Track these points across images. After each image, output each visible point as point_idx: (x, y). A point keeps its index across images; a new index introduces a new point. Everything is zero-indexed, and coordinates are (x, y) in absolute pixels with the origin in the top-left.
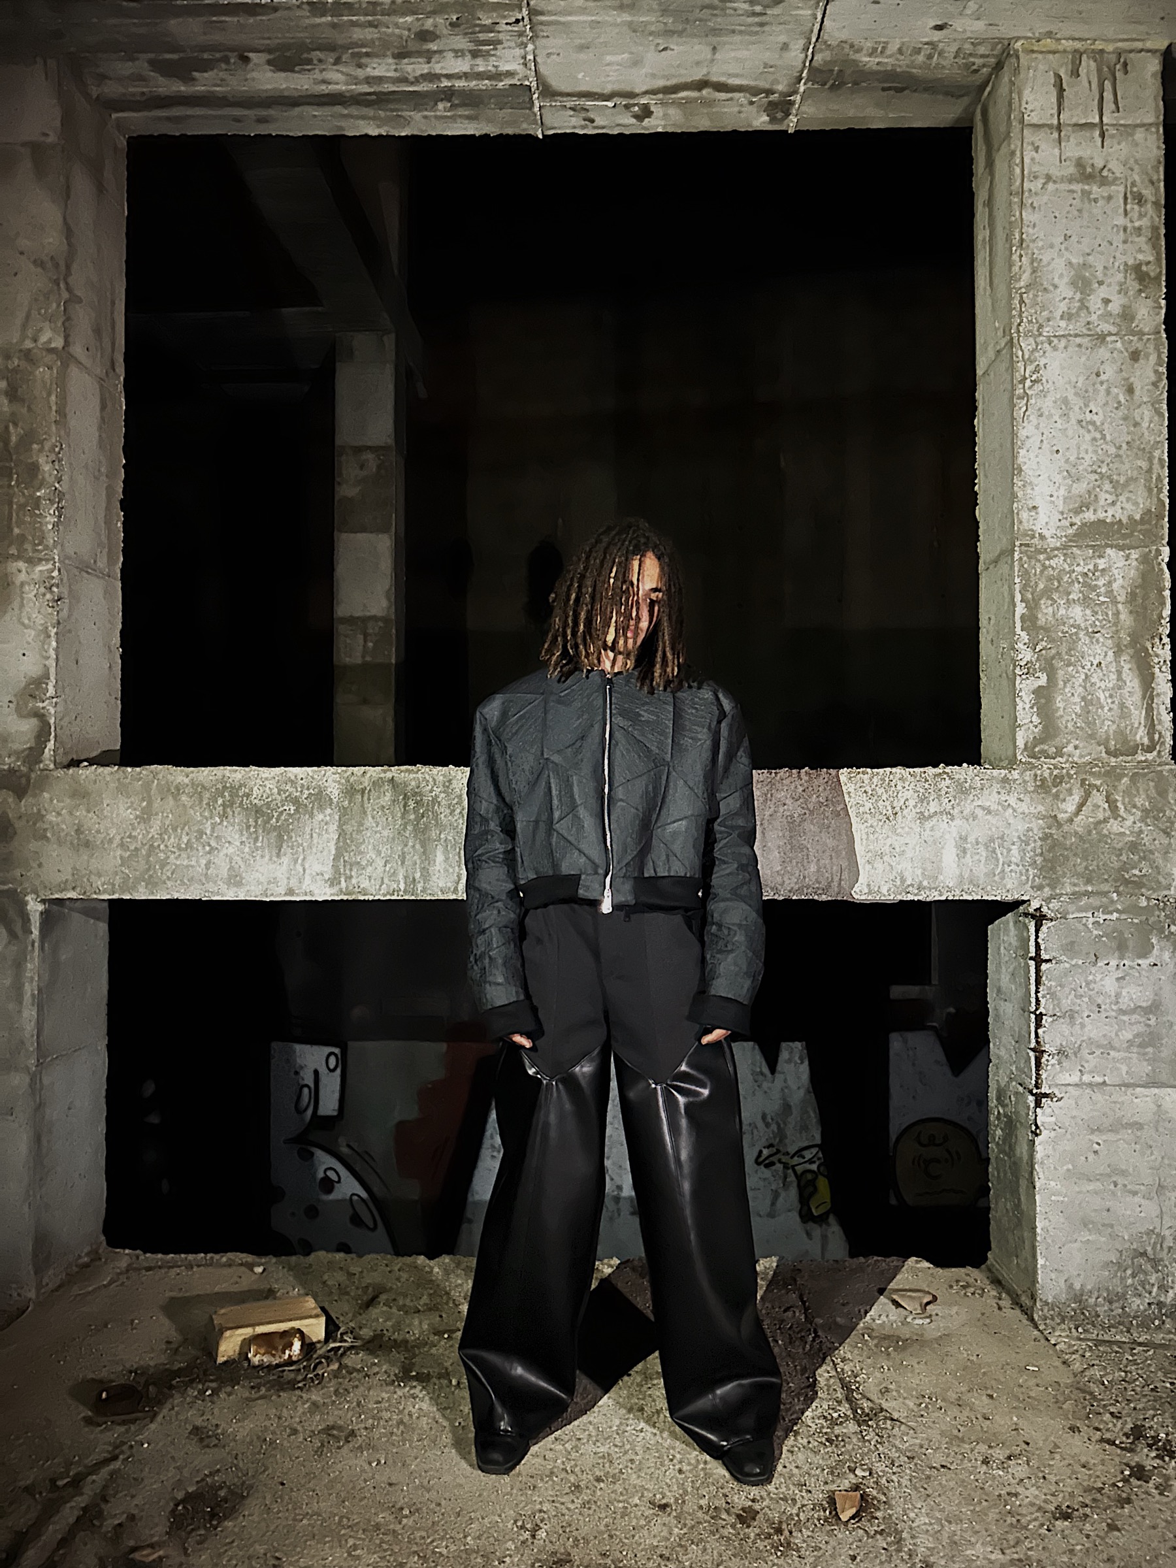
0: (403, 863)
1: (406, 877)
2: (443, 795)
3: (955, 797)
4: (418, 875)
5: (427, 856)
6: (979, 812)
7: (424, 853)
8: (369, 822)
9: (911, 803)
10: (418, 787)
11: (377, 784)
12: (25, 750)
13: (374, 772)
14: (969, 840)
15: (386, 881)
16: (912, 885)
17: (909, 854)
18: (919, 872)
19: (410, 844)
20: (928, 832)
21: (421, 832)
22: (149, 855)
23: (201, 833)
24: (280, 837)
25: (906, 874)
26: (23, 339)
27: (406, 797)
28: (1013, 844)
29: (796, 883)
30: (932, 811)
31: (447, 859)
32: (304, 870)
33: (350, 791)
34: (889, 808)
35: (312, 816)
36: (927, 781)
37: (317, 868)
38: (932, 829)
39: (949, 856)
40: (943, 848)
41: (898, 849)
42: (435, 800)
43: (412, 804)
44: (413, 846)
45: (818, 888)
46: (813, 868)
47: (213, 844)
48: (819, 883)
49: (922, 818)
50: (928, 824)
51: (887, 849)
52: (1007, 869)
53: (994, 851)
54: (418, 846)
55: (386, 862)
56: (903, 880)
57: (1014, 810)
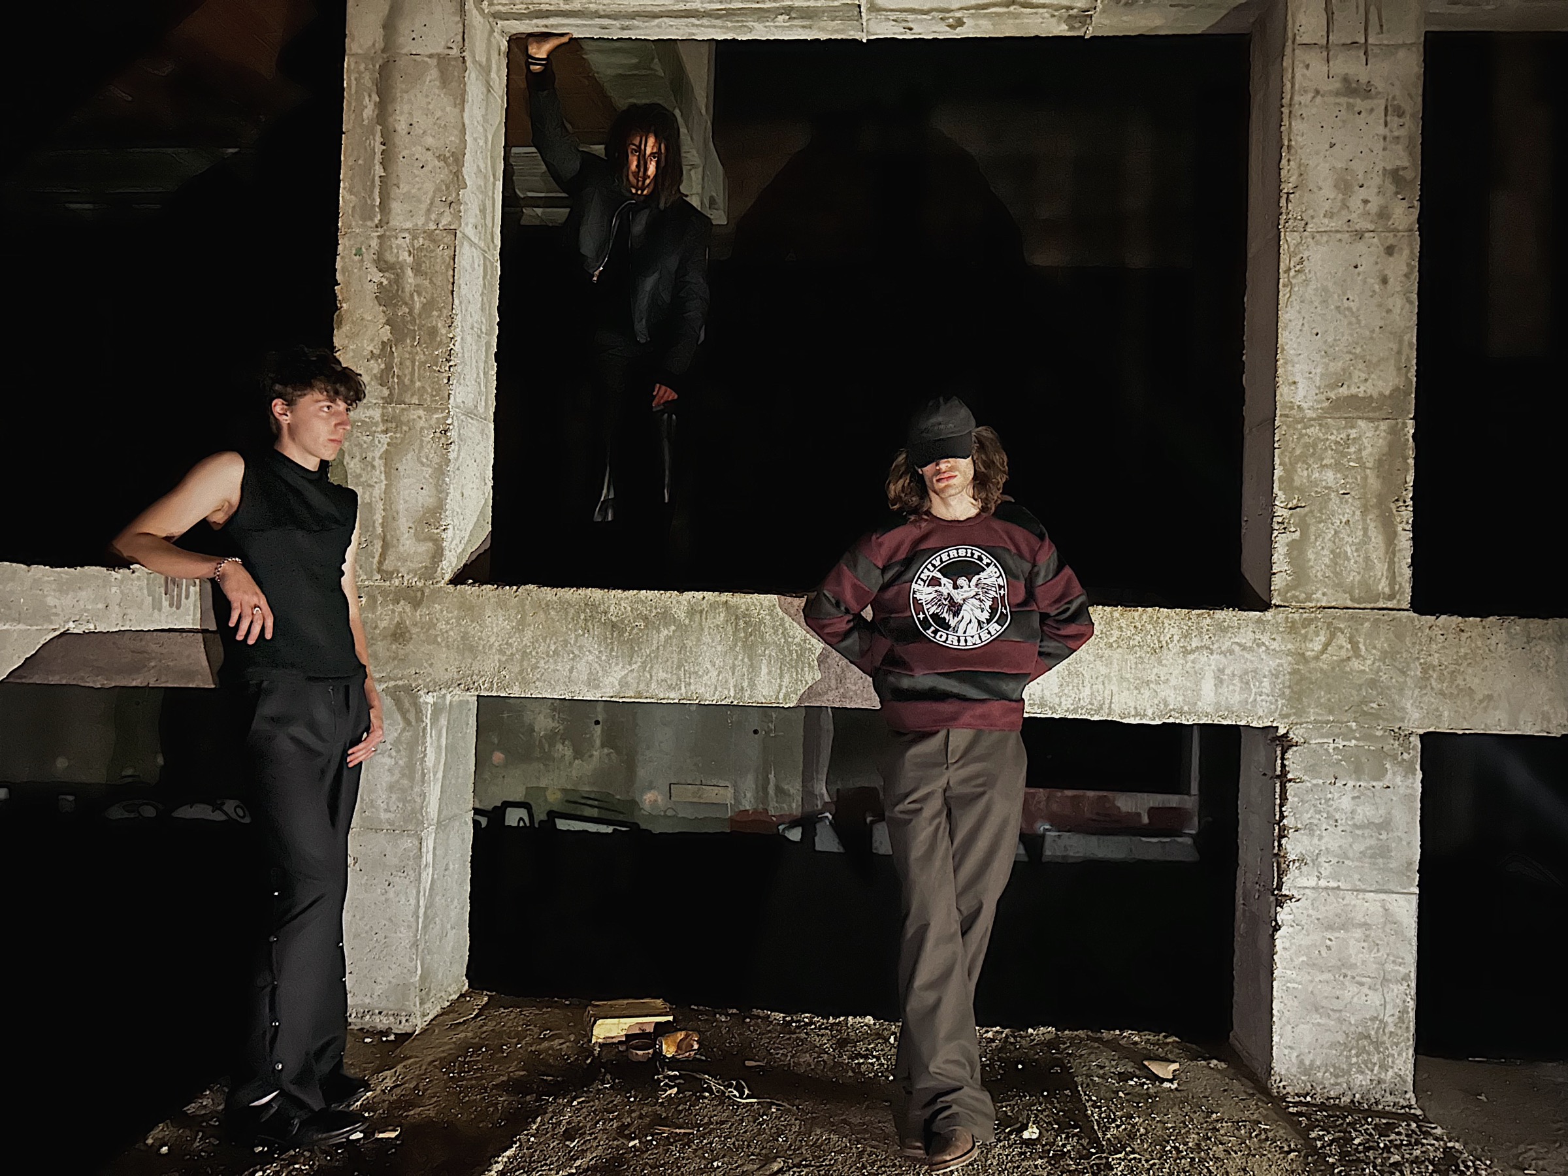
0: (733, 674)
1: (735, 686)
2: (768, 617)
3: (1214, 635)
4: (745, 684)
5: (753, 669)
6: (1237, 648)
7: (751, 665)
8: (706, 639)
9: (1176, 638)
10: (747, 610)
11: (713, 606)
12: (420, 569)
13: (709, 595)
14: (1226, 672)
15: (719, 689)
16: (1174, 710)
17: (1173, 682)
18: (1180, 699)
19: (740, 658)
20: (1189, 664)
21: (749, 649)
22: (522, 660)
23: (566, 642)
24: (632, 648)
25: (1168, 699)
26: (426, 223)
27: (737, 618)
28: (1265, 677)
29: (1072, 704)
30: (1194, 645)
31: (770, 673)
32: (651, 676)
33: (692, 611)
34: (1156, 642)
35: (659, 632)
36: (1190, 619)
37: (662, 675)
38: (1193, 662)
39: (1208, 686)
40: (1202, 678)
41: (1162, 679)
42: (761, 622)
43: (741, 622)
44: (742, 660)
45: (1091, 709)
46: (1087, 691)
47: (577, 652)
48: (1093, 704)
49: (1186, 652)
50: (1191, 657)
51: (1153, 678)
52: (1259, 698)
53: (1247, 683)
54: (746, 660)
55: (720, 672)
56: (1166, 705)
57: (1267, 648)
